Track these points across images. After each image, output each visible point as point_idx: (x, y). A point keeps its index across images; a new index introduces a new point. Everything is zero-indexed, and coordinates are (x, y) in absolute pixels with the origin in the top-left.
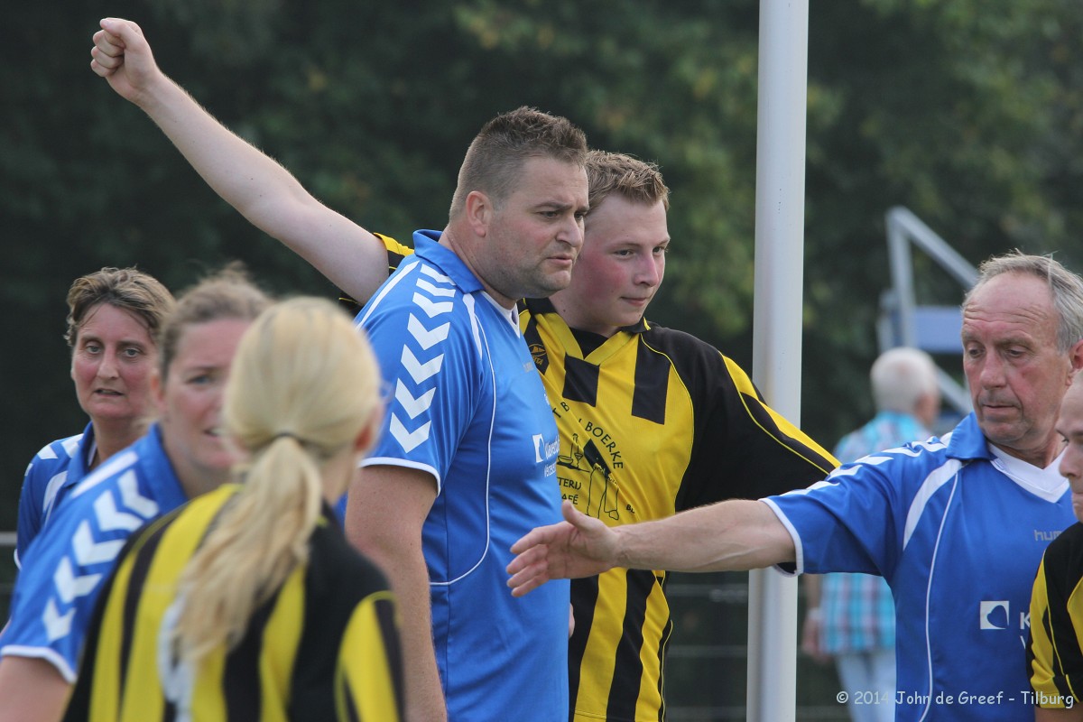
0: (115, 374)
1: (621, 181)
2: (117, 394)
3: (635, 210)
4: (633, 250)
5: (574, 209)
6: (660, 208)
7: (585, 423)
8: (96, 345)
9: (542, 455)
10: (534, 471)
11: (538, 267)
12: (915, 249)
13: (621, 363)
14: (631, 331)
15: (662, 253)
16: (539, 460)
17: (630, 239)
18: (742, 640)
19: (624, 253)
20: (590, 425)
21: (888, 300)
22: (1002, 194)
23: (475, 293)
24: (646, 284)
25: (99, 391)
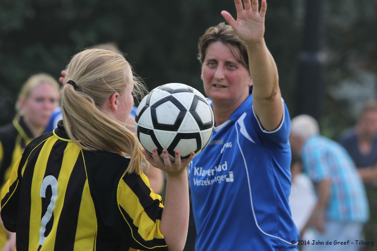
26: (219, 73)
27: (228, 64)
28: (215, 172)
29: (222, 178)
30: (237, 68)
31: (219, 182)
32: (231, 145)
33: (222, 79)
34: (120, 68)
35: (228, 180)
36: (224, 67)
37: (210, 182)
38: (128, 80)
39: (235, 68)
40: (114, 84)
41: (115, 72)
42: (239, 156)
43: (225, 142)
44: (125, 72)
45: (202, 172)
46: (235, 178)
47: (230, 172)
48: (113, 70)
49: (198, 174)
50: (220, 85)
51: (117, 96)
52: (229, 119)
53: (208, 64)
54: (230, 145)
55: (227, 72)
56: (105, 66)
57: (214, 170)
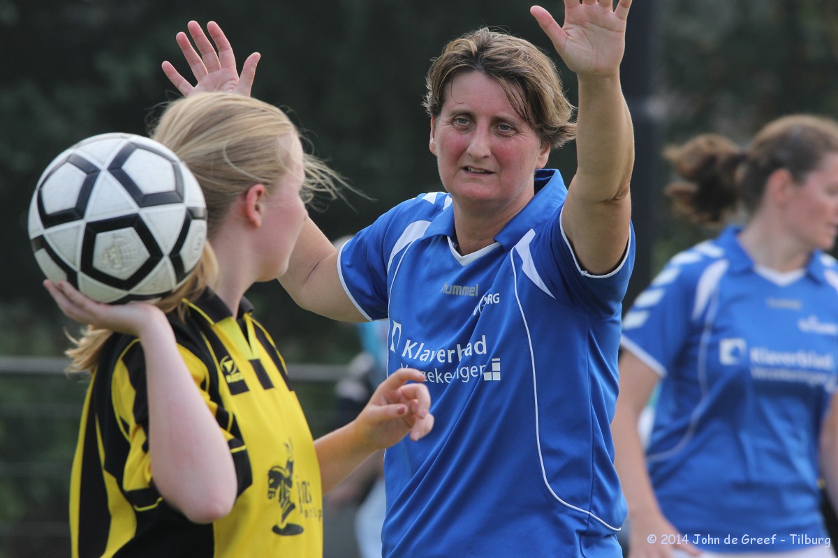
0: (488, 152)
2: (488, 172)
8: (466, 119)
25: (466, 169)
26: (480, 143)
27: (498, 124)
28: (455, 357)
29: (472, 371)
30: (517, 132)
31: (466, 379)
32: (498, 298)
33: (486, 157)
34: (269, 132)
35: (487, 377)
36: (489, 130)
37: (442, 377)
38: (287, 160)
39: (513, 132)
40: (253, 165)
41: (254, 139)
42: (517, 326)
43: (482, 292)
44: (281, 142)
45: (422, 352)
46: (505, 373)
47: (493, 360)
48: (251, 135)
49: (410, 356)
50: (481, 169)
51: (259, 193)
52: (495, 241)
53: (452, 121)
54: (496, 300)
55: (497, 141)
56: (233, 126)
57: (453, 351)
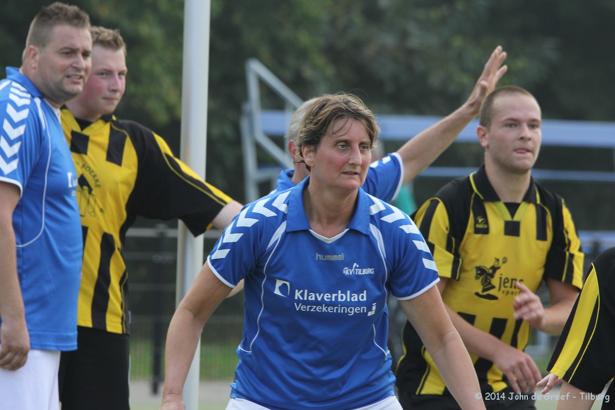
1: (100, 37)
3: (108, 53)
4: (108, 73)
5: (81, 50)
6: (122, 52)
7: (81, 164)
9: (72, 184)
10: (67, 191)
11: (61, 82)
12: (262, 83)
13: (101, 134)
14: (106, 118)
15: (124, 78)
16: (70, 186)
17: (106, 67)
18: (173, 280)
19: (102, 74)
20: (84, 166)
21: (246, 107)
22: (303, 54)
23: (40, 98)
24: (115, 91)
45: (309, 295)
